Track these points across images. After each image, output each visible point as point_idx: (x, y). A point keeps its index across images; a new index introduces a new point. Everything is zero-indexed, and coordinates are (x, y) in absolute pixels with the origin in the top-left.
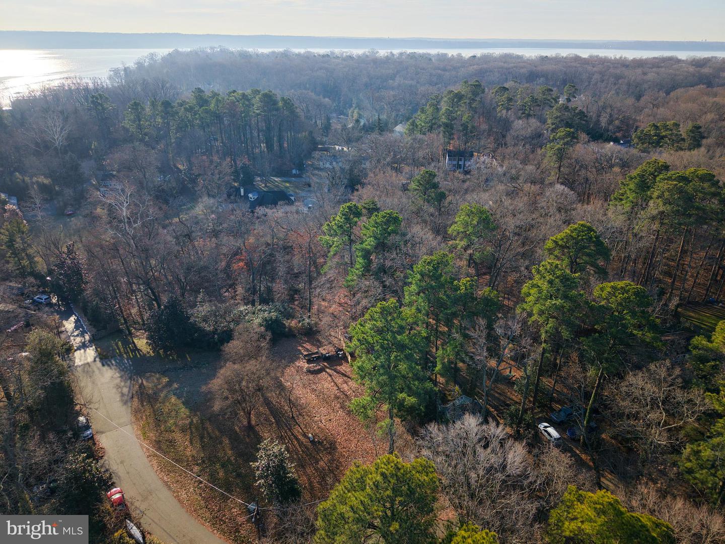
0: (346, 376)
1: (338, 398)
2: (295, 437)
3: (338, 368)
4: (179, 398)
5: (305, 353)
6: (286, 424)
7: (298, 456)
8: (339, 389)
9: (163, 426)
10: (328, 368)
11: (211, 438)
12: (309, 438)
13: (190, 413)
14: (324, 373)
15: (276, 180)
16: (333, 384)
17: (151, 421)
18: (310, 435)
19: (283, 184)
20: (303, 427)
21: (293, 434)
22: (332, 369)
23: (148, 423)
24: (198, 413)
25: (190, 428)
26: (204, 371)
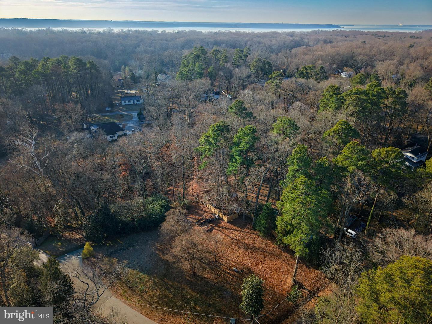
0: (228, 229)
1: (233, 242)
2: (225, 272)
3: (221, 225)
4: (134, 269)
5: (195, 221)
6: (215, 266)
7: (235, 283)
8: (230, 237)
9: (137, 291)
10: (214, 226)
11: (175, 288)
12: (234, 270)
13: (150, 276)
14: (214, 230)
15: (97, 115)
16: (224, 235)
17: (126, 289)
18: (234, 269)
19: (104, 117)
20: (226, 265)
21: (223, 271)
22: (217, 227)
23: (125, 292)
24: (155, 275)
25: (156, 286)
26: (137, 247)
